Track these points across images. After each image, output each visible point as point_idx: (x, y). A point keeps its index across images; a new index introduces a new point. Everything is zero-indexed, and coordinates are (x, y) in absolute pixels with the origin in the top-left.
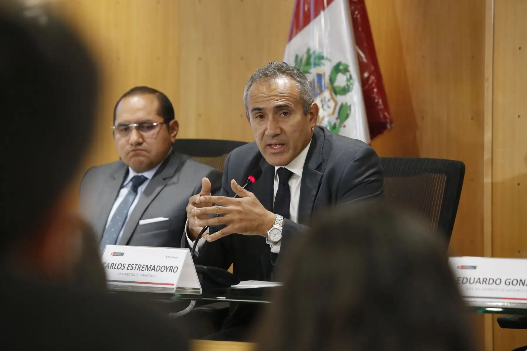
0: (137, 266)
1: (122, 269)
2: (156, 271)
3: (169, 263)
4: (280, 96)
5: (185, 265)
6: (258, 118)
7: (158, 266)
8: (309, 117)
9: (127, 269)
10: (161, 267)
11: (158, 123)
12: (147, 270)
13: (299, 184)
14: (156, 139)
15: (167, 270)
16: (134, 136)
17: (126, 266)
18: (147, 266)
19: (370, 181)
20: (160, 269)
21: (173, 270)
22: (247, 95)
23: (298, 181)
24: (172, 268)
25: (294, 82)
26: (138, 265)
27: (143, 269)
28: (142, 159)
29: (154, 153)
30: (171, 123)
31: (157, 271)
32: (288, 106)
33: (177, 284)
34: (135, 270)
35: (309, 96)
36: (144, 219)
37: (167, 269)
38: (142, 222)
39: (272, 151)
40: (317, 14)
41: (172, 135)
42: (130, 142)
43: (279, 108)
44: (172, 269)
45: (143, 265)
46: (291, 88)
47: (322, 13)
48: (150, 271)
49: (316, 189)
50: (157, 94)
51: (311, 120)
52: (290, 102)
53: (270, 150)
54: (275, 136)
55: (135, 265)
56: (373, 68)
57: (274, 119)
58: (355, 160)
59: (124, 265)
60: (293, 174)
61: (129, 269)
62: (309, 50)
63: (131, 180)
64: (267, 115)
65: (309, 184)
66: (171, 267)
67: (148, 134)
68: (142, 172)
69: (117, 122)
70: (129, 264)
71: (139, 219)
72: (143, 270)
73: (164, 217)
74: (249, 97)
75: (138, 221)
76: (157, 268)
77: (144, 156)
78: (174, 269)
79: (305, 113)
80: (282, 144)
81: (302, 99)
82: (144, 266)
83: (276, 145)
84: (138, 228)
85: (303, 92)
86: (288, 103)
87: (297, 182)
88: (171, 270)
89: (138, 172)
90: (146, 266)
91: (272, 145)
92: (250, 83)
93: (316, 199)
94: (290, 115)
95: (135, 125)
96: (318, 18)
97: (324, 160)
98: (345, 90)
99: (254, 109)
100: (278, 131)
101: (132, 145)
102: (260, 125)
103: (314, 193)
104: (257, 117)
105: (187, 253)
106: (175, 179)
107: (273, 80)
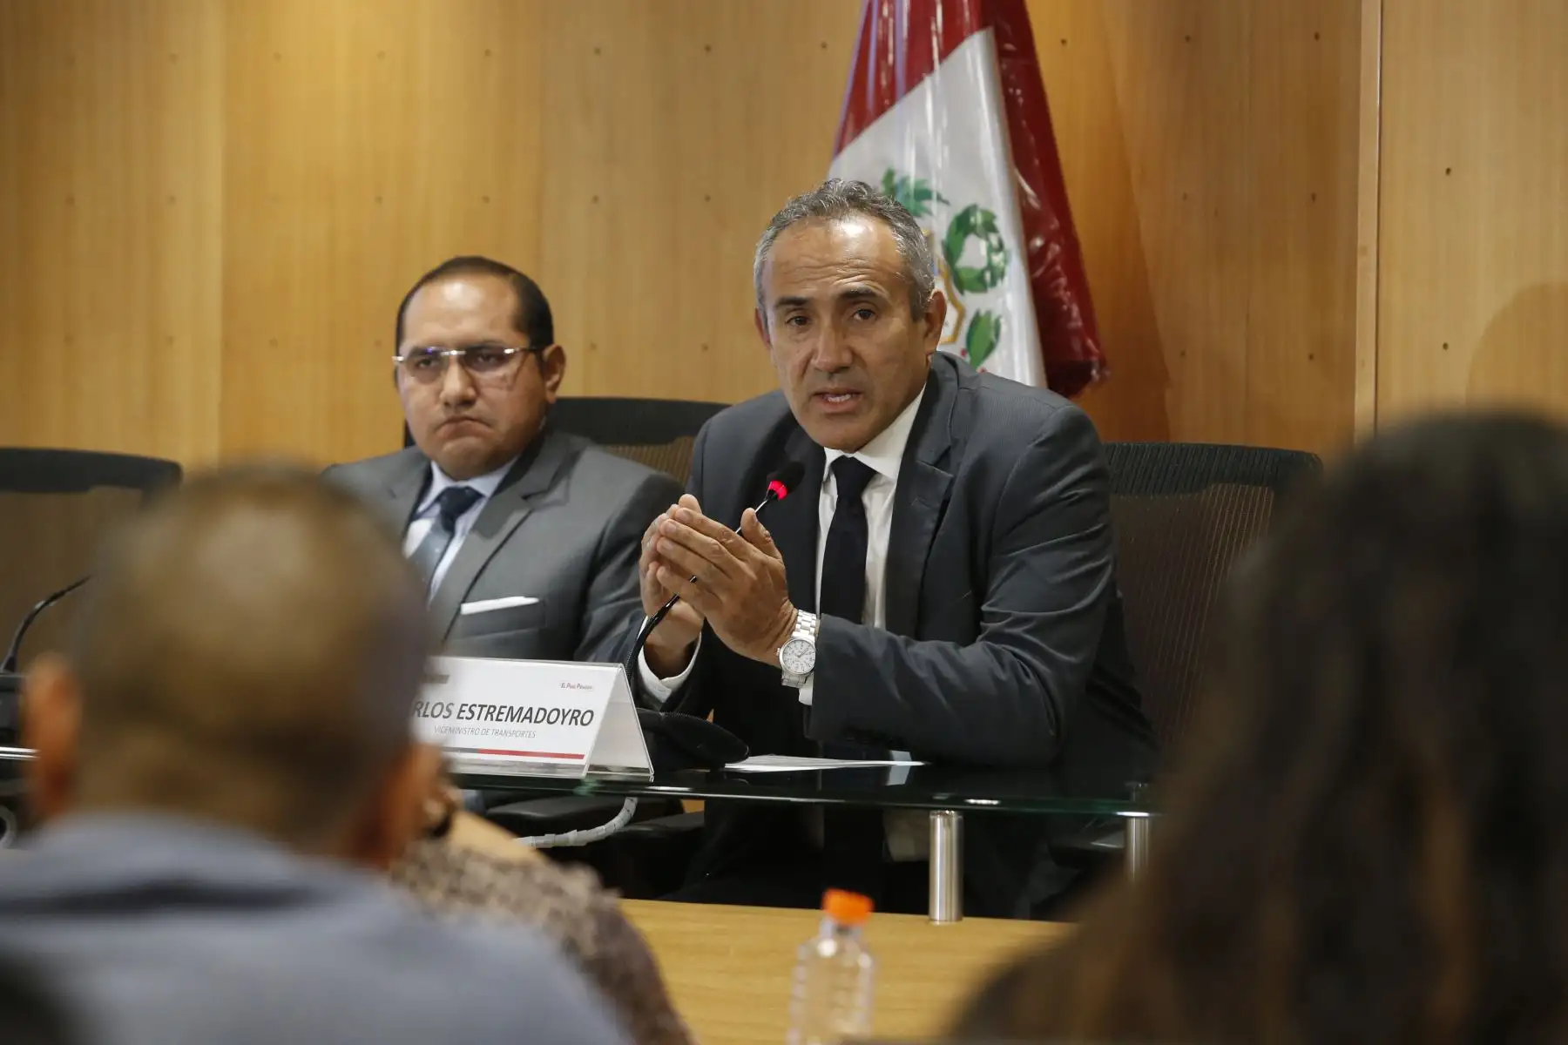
0: (485, 710)
1: (444, 717)
2: (535, 722)
3: (569, 702)
4: (857, 267)
5: (612, 705)
6: (794, 323)
7: (540, 709)
8: (923, 325)
9: (459, 717)
10: (548, 713)
11: (518, 349)
12: (512, 719)
13: (890, 505)
14: (510, 388)
15: (563, 720)
16: (453, 382)
17: (455, 710)
18: (511, 708)
19: (1076, 497)
20: (544, 717)
21: (579, 719)
22: (763, 264)
23: (888, 495)
24: (576, 714)
25: (888, 230)
26: (486, 706)
27: (501, 717)
28: (471, 441)
29: (503, 426)
30: (548, 351)
31: (539, 722)
32: (872, 295)
33: (591, 758)
34: (478, 718)
35: (926, 271)
36: (474, 601)
37: (564, 717)
38: (468, 608)
39: (829, 409)
40: (914, 80)
41: (549, 384)
42: (442, 396)
43: (850, 297)
44: (576, 717)
45: (501, 707)
46: (883, 245)
47: (928, 82)
48: (518, 721)
49: (935, 516)
50: (511, 277)
51: (926, 335)
52: (880, 284)
53: (821, 407)
54: (840, 369)
55: (480, 706)
56: (1055, 224)
57: (836, 326)
58: (1037, 442)
59: (450, 707)
60: (876, 476)
61: (462, 718)
62: (890, 175)
63: (438, 499)
64: (818, 316)
65: (915, 503)
66: (575, 711)
67: (490, 377)
68: (467, 479)
69: (408, 345)
70: (463, 705)
71: (461, 600)
72: (501, 720)
73: (528, 596)
74: (769, 267)
75: (457, 606)
76: (538, 714)
77: (477, 434)
78: (583, 717)
79: (915, 315)
80: (855, 393)
81: (909, 276)
82: (503, 710)
83: (837, 394)
84: (459, 622)
85: (913, 259)
86: (875, 287)
87: (885, 499)
88: (574, 720)
89: (455, 478)
90: (508, 709)
91: (828, 393)
92: (770, 233)
93: (936, 540)
94: (878, 318)
95: (454, 353)
96: (916, 91)
97: (955, 442)
98: (984, 280)
99: (784, 302)
100: (846, 358)
101: (447, 404)
102: (798, 341)
103: (931, 526)
104: (789, 322)
105: (618, 676)
106: (557, 494)
107: (837, 221)
